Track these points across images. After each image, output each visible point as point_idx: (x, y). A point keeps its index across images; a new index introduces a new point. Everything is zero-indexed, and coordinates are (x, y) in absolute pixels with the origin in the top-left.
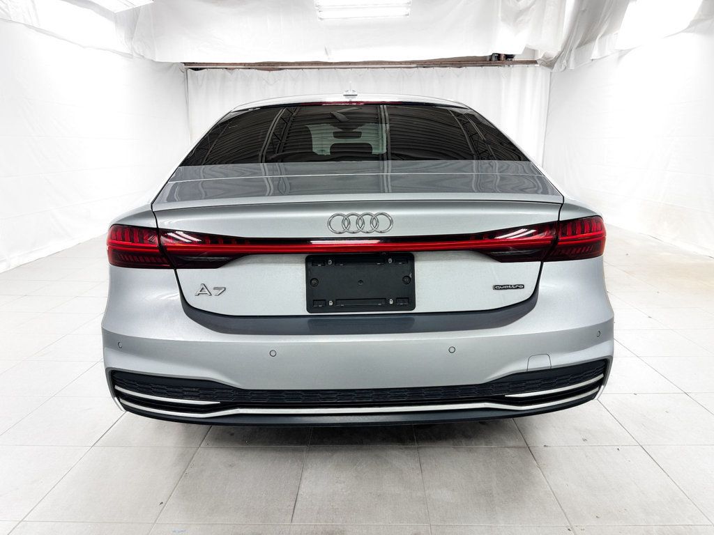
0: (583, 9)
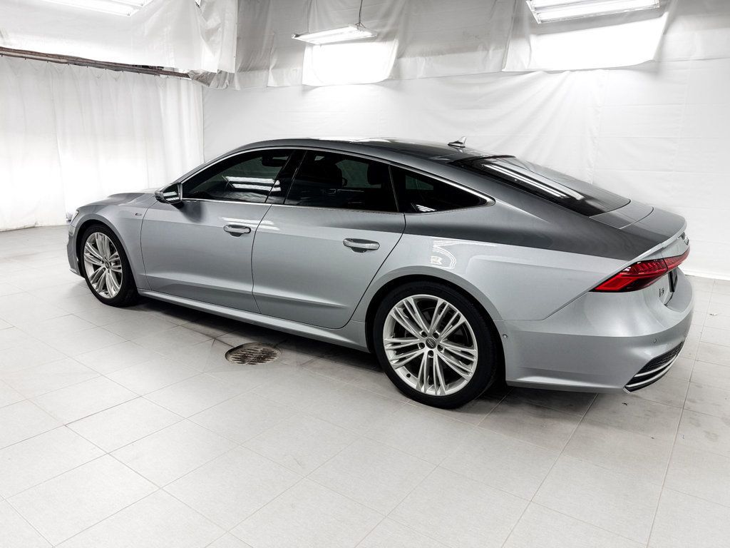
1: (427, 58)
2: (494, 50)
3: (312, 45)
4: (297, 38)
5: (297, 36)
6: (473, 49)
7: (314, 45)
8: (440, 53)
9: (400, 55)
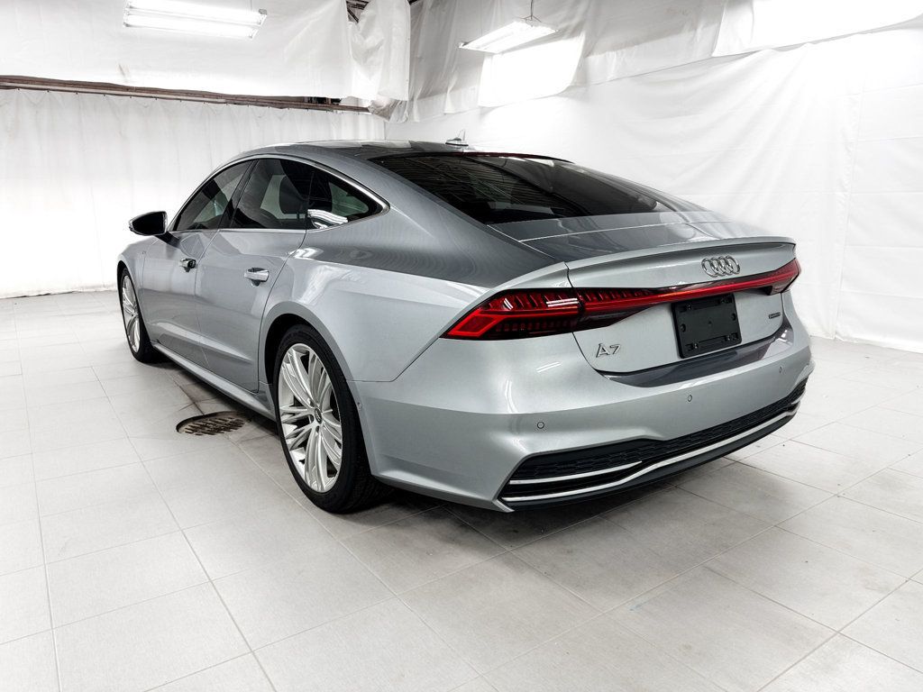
0: (418, 56)
1: (619, 52)
2: (704, 27)
3: (491, 55)
4: (466, 47)
5: (466, 44)
6: (676, 30)
7: (493, 54)
8: (637, 43)
9: (587, 52)
